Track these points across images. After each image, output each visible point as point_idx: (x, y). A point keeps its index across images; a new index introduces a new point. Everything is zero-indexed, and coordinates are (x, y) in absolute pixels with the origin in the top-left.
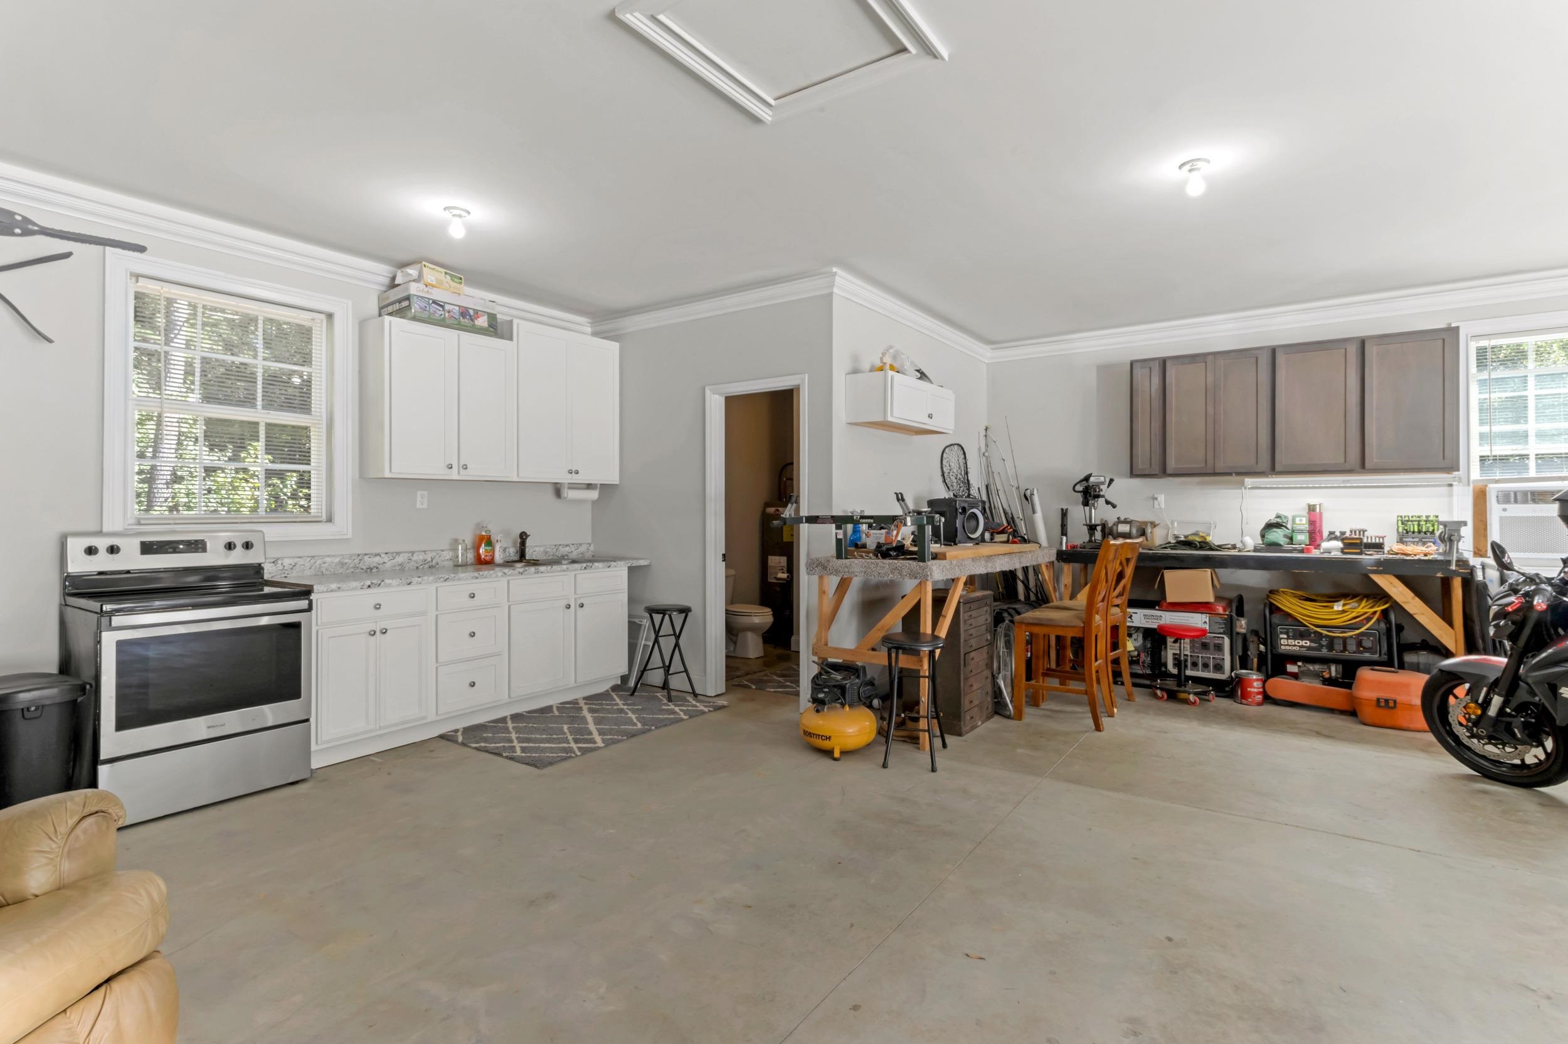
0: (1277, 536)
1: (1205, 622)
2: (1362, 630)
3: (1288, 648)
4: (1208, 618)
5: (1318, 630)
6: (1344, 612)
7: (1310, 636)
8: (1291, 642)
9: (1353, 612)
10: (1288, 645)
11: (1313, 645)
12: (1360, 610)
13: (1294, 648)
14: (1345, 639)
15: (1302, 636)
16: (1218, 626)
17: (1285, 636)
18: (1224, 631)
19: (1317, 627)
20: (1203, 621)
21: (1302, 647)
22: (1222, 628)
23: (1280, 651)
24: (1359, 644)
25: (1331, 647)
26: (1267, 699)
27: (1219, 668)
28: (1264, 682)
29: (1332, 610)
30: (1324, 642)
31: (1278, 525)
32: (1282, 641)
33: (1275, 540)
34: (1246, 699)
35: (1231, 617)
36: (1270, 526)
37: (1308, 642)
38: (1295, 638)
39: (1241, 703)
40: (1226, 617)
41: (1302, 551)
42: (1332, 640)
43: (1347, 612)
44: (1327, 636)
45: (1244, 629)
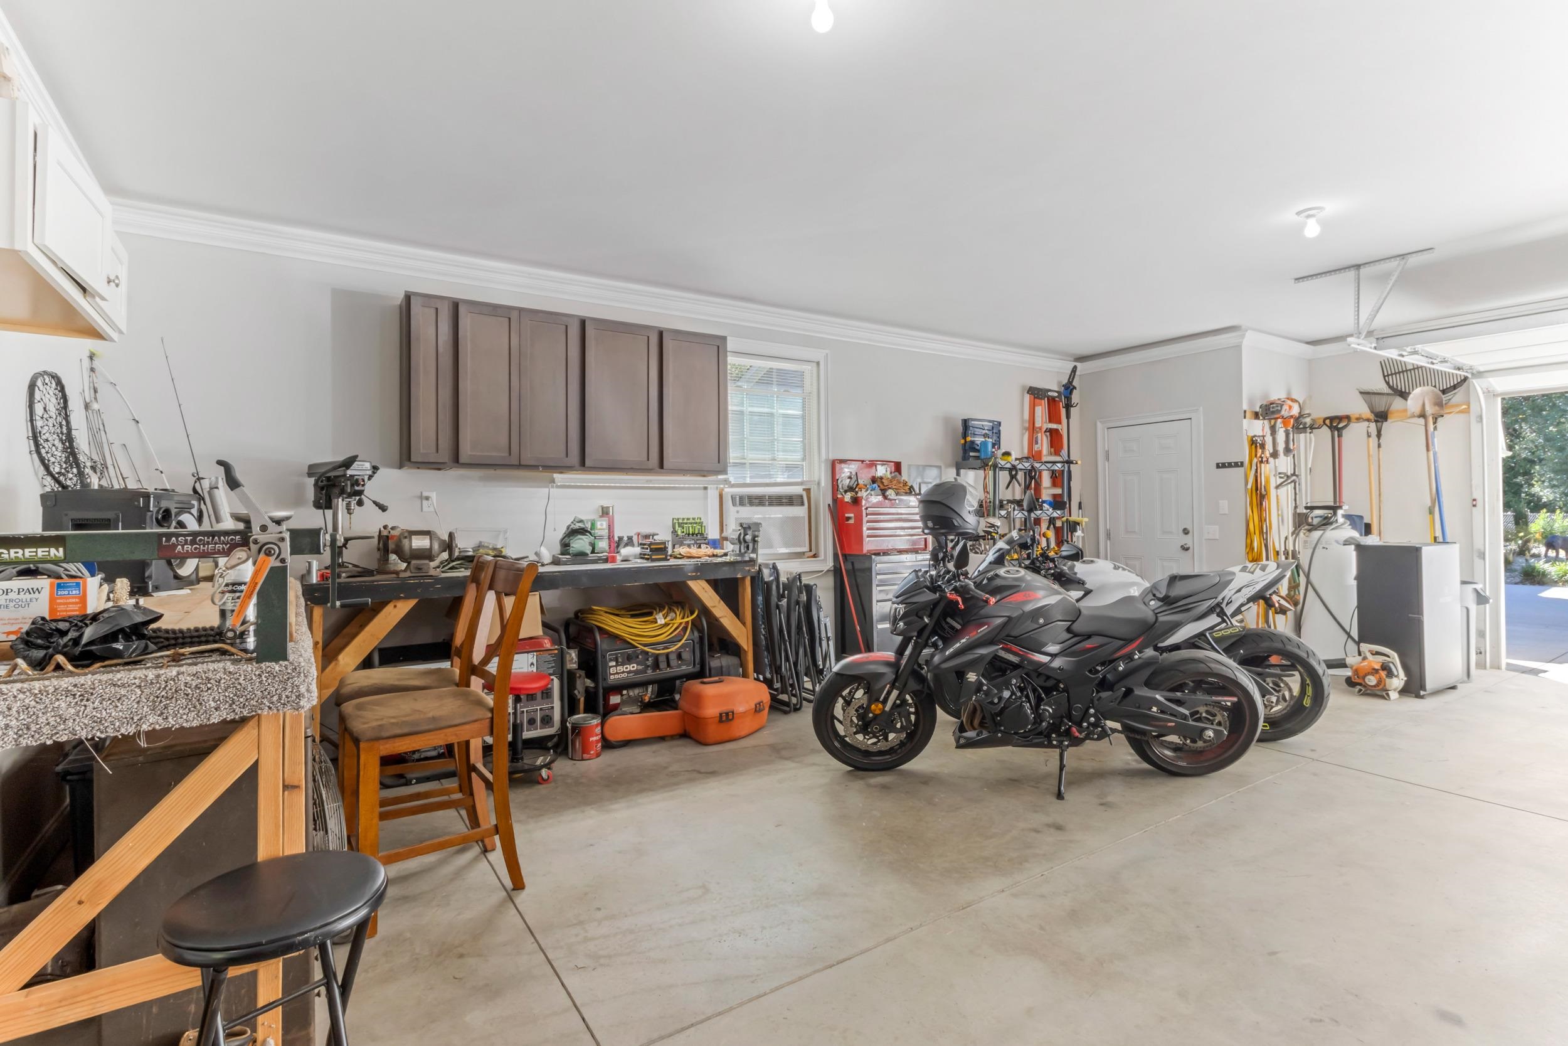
0: (580, 544)
1: (532, 664)
2: (683, 641)
3: (617, 676)
4: (535, 657)
5: (646, 649)
6: (666, 625)
7: (638, 657)
8: (620, 669)
9: (674, 624)
10: (617, 673)
11: (640, 667)
12: (679, 620)
13: (623, 675)
14: (667, 655)
15: (629, 659)
16: (547, 665)
17: (614, 663)
18: (554, 671)
19: (645, 646)
20: (530, 664)
21: (630, 672)
22: (553, 667)
23: (610, 682)
24: (679, 657)
25: (656, 666)
26: (608, 745)
27: (547, 720)
28: (602, 724)
29: (656, 625)
30: (650, 662)
31: (583, 531)
32: (612, 670)
33: (582, 549)
34: (588, 753)
35: (562, 651)
36: (573, 533)
37: (635, 665)
38: (623, 664)
39: (583, 760)
40: (556, 652)
41: (606, 561)
42: (656, 658)
43: (669, 624)
44: (653, 654)
45: (575, 663)
